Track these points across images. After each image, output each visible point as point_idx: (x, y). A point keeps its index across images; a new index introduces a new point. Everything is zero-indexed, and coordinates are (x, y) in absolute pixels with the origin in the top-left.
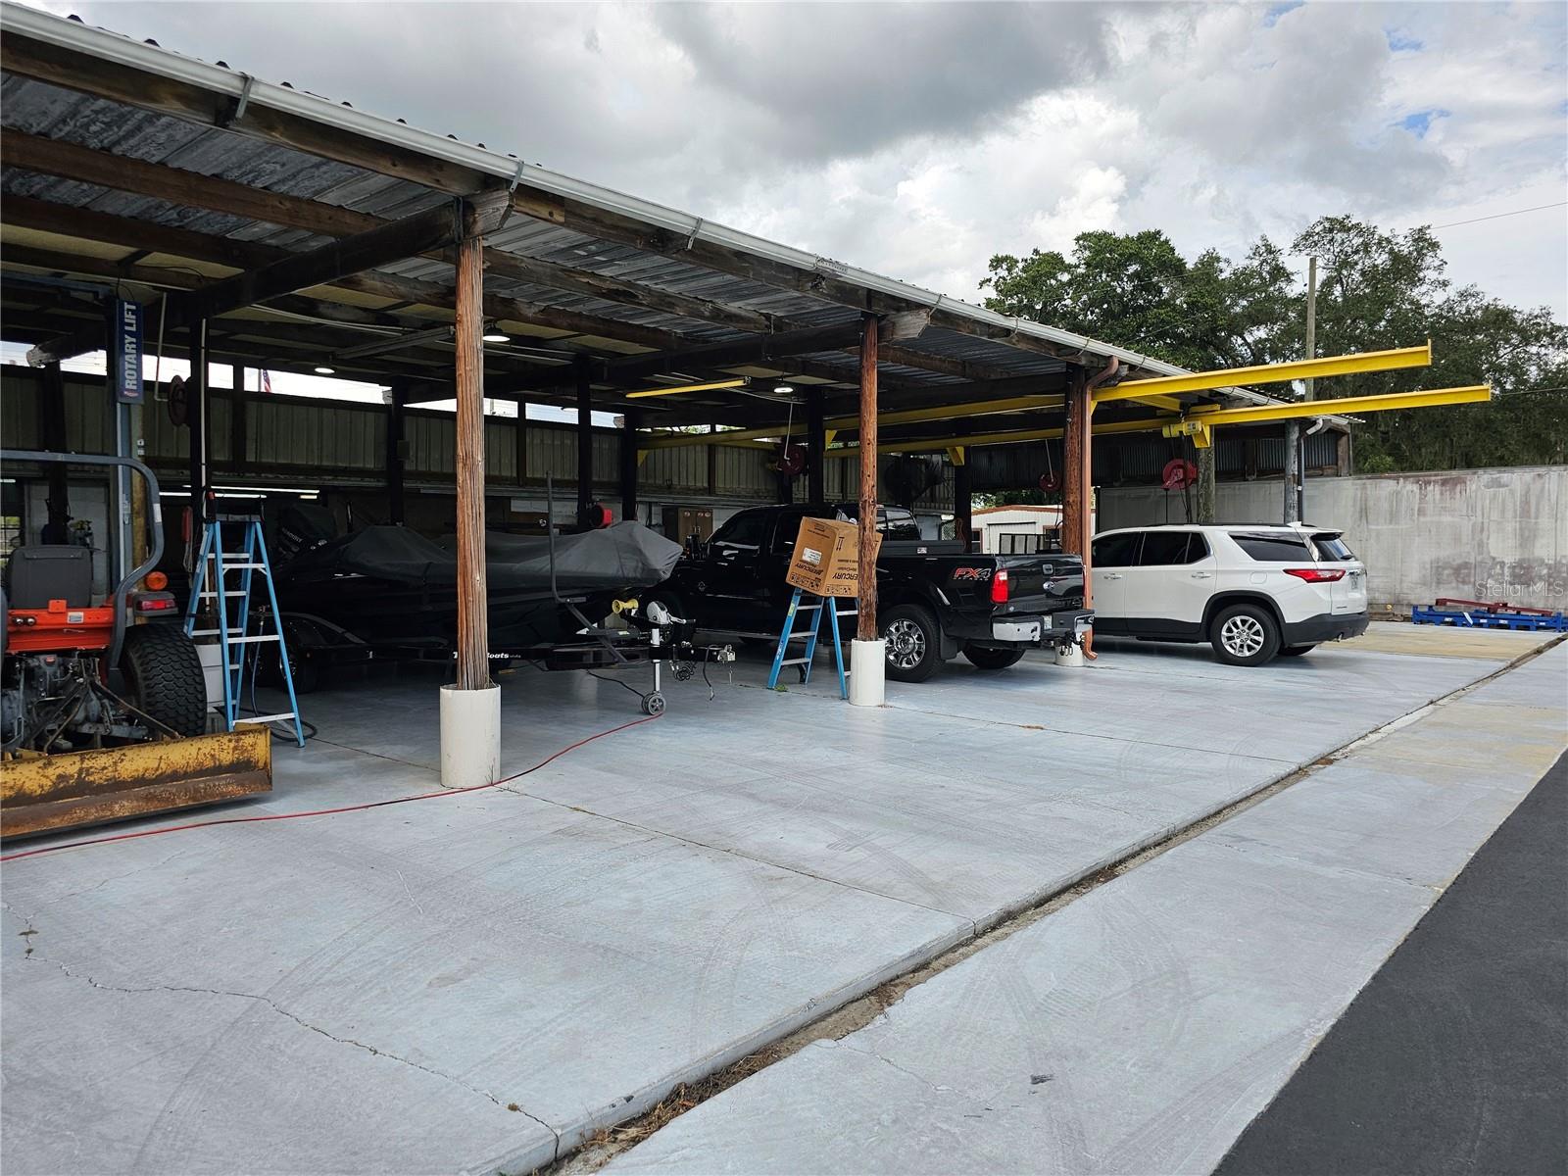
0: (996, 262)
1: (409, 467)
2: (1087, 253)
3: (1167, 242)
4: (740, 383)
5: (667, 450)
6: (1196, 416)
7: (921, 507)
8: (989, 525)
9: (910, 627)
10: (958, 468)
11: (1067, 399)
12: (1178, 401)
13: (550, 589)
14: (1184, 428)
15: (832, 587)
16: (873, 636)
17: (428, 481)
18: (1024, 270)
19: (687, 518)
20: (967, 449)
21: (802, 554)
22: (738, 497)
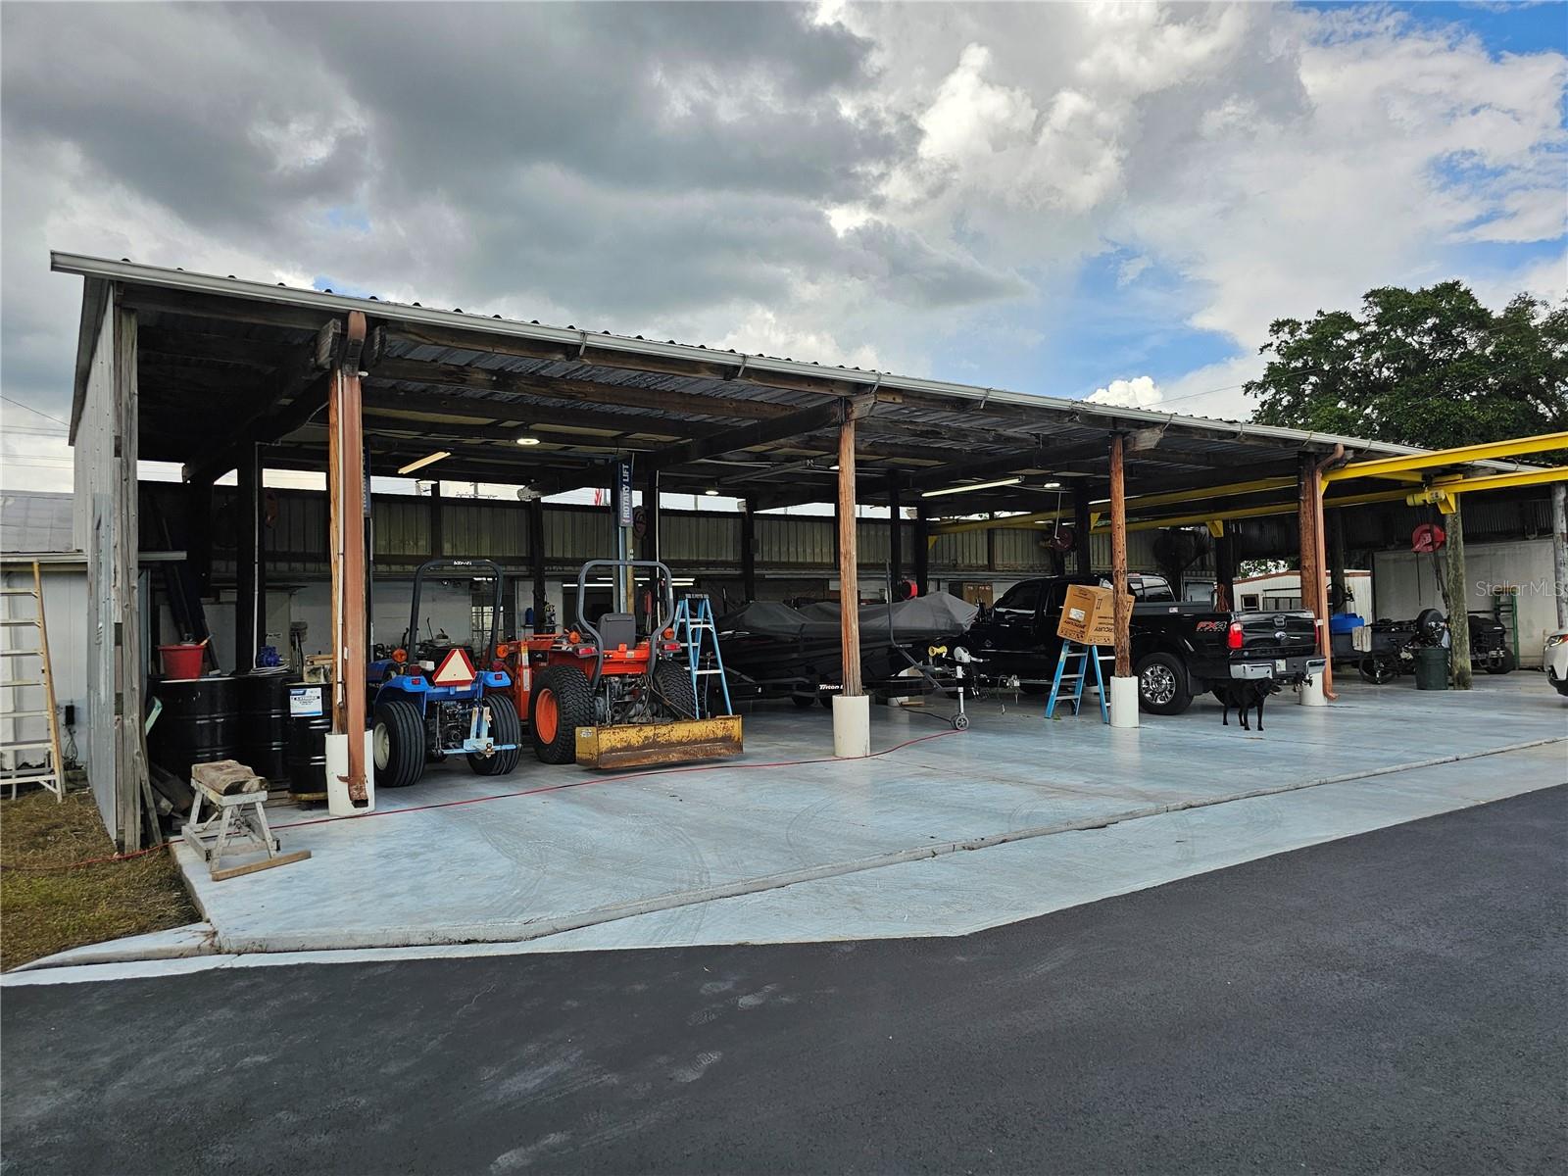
0: (1277, 327)
1: (757, 558)
2: (1378, 310)
3: (1467, 292)
4: (1016, 481)
5: (952, 535)
6: (1440, 485)
7: (1191, 576)
8: (1265, 591)
9: (1162, 671)
10: (1218, 540)
11: (1299, 480)
12: (1420, 474)
13: (890, 639)
14: (1427, 496)
15: (1096, 637)
16: (1127, 673)
17: (771, 569)
18: (1308, 332)
19: (970, 592)
20: (1226, 523)
21: (1069, 613)
22: (1015, 571)
